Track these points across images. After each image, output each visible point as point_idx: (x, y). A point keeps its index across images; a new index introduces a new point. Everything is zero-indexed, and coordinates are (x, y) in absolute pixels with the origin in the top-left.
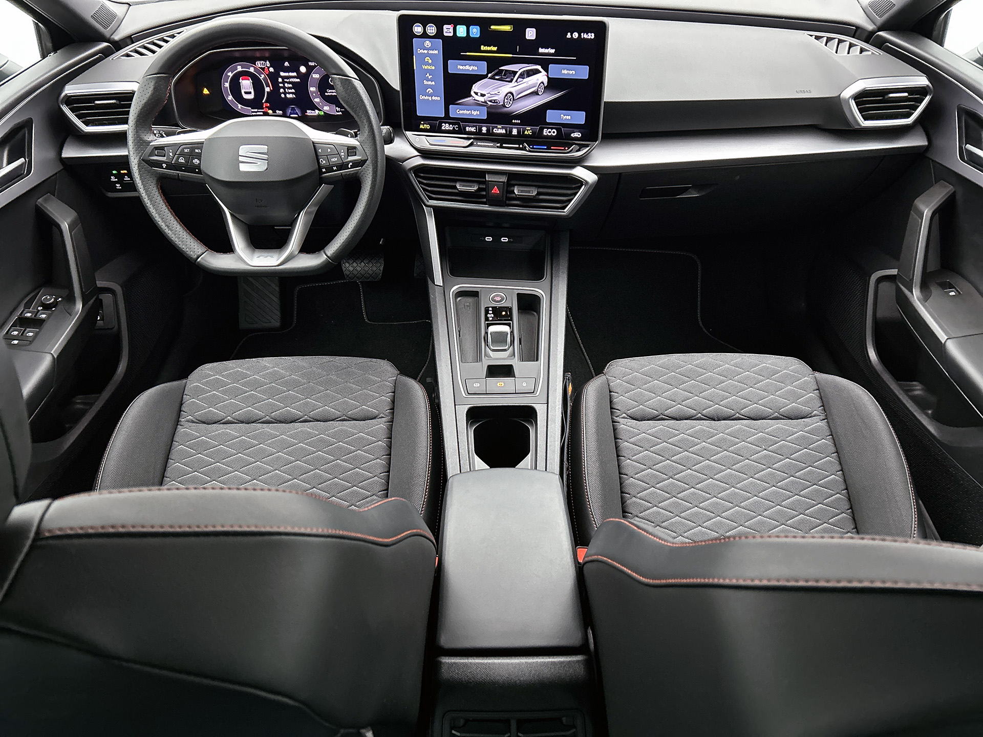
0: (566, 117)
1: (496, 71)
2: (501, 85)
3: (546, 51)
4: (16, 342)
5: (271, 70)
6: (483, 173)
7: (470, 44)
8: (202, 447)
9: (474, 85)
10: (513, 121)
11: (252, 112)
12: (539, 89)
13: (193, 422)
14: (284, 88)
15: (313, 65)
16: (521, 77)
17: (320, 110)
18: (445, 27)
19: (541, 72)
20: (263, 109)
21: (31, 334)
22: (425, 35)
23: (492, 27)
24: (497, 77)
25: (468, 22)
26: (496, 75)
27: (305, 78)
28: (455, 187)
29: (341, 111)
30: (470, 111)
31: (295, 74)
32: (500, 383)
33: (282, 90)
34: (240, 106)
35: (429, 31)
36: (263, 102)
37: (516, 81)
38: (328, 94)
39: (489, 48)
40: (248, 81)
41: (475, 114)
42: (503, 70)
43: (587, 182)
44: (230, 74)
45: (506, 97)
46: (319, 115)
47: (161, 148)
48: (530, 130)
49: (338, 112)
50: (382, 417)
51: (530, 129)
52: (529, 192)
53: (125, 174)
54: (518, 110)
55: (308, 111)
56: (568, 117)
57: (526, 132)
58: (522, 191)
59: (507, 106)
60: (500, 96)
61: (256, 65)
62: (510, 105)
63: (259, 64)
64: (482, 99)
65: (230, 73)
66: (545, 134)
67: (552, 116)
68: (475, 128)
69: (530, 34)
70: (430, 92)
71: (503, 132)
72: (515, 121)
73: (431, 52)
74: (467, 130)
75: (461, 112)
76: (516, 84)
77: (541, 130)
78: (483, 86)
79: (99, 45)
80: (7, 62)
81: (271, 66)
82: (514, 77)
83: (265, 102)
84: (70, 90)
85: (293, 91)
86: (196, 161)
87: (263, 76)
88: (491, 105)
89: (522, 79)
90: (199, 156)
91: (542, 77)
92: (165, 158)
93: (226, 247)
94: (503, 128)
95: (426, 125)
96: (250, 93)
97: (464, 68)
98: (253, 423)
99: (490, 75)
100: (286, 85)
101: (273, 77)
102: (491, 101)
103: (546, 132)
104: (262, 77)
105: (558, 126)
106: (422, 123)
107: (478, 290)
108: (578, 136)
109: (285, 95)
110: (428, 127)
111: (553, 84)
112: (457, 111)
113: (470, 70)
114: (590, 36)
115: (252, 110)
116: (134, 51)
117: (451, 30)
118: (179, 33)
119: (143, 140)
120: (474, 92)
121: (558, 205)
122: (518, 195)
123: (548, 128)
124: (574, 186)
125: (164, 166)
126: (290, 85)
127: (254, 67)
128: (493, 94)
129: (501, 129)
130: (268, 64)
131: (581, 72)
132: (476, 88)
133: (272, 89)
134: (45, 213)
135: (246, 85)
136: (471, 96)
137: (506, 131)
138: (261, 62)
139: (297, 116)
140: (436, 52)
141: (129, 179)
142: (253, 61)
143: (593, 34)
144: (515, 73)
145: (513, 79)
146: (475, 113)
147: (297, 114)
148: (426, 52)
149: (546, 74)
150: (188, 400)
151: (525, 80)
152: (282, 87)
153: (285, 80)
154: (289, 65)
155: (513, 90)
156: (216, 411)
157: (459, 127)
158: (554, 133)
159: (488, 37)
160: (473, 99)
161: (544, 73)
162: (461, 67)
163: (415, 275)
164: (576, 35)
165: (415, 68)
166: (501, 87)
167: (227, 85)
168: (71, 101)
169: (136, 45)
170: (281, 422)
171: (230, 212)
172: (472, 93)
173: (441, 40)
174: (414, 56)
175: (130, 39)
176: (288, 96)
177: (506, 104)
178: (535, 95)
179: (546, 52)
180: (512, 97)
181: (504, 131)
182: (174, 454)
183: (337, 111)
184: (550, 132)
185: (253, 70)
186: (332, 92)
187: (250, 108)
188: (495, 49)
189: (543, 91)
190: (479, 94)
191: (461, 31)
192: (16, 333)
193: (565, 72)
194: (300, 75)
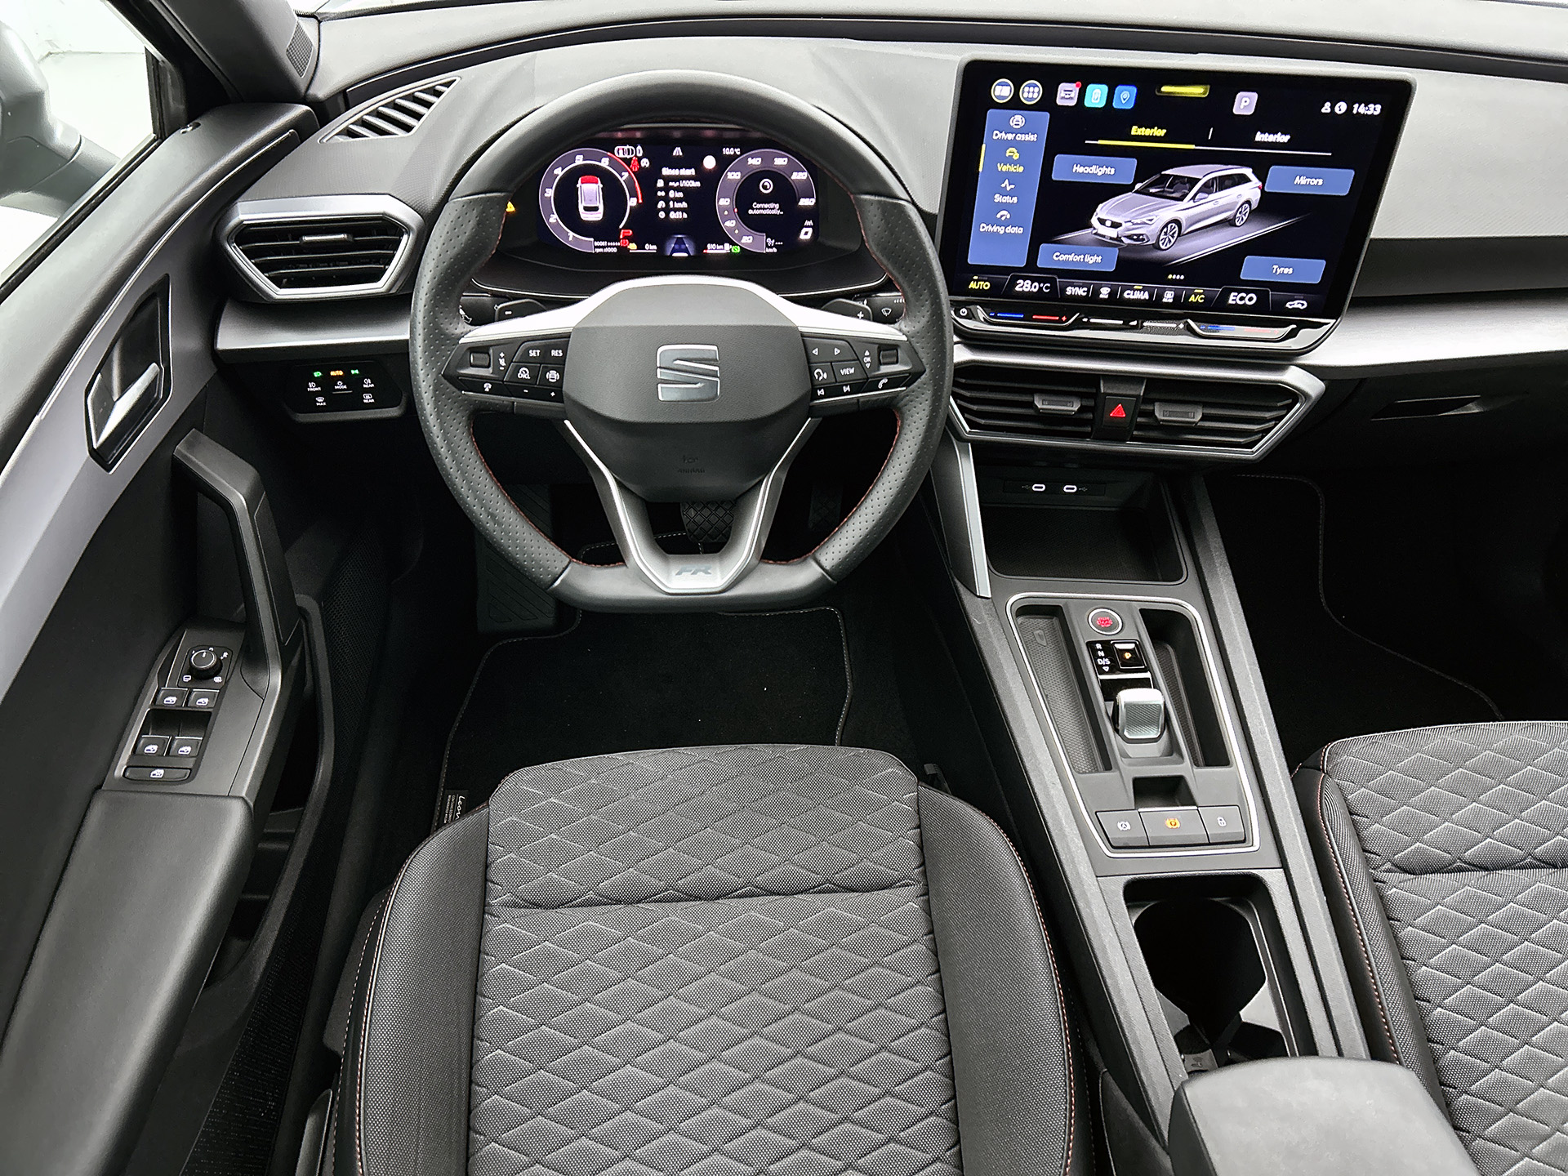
0: (1283, 270)
1: (1154, 178)
2: (1163, 205)
3: (1271, 138)
4: (158, 773)
5: (645, 163)
6: (1094, 378)
7: (1111, 121)
8: (547, 967)
9: (1100, 206)
10: (1170, 277)
11: (596, 247)
12: (1238, 215)
13: (516, 905)
14: (667, 199)
15: (732, 153)
16: (1207, 189)
17: (733, 243)
18: (1063, 86)
19: (1250, 181)
20: (619, 241)
21: (187, 750)
22: (1015, 104)
23: (1165, 89)
24: (1152, 190)
25: (1112, 77)
26: (1151, 185)
27: (710, 181)
28: (1031, 405)
29: (775, 246)
30: (1082, 256)
31: (692, 172)
32: (1169, 819)
33: (661, 204)
34: (571, 234)
35: (1026, 95)
36: (621, 227)
37: (1193, 198)
38: (756, 212)
39: (1148, 132)
40: (594, 185)
41: (1092, 261)
42: (1169, 176)
43: (1306, 396)
44: (559, 172)
45: (1165, 230)
46: (730, 255)
47: (481, 349)
48: (1200, 294)
49: (771, 247)
50: (907, 885)
51: (1202, 291)
52: (1186, 414)
53: (338, 378)
54: (1185, 253)
55: (709, 245)
56: (1286, 271)
57: (1192, 299)
58: (1171, 414)
59: (1163, 247)
60: (1153, 227)
61: (614, 154)
62: (1168, 246)
63: (621, 152)
64: (1113, 233)
65: (560, 168)
66: (1230, 302)
67: (1253, 268)
68: (1086, 289)
69: (1243, 104)
70: (1003, 218)
71: (1143, 298)
72: (1174, 277)
73: (1020, 137)
74: (1068, 293)
75: (1063, 257)
76: (1192, 204)
77: (1225, 295)
78: (1123, 208)
79: (288, 110)
80: (80, 142)
81: (644, 156)
82: (1190, 190)
83: (624, 228)
84: (247, 212)
85: (684, 205)
86: (553, 376)
87: (626, 175)
88: (1129, 244)
89: (1207, 195)
90: (560, 365)
91: (1251, 191)
92: (491, 370)
93: (610, 554)
94: (1144, 289)
95: (982, 283)
96: (596, 209)
97: (1088, 170)
98: (639, 902)
99: (1138, 186)
100: (672, 194)
101: (647, 179)
102: (1130, 237)
103: (1233, 298)
104: (624, 178)
105: (1261, 288)
106: (976, 278)
107: (1060, 603)
108: (1300, 306)
109: (667, 214)
110: (986, 286)
111: (1270, 205)
112: (1054, 256)
113: (1100, 174)
114: (1372, 109)
115: (596, 244)
116: (360, 122)
117: (1075, 94)
118: (448, 85)
119: (445, 334)
120: (1099, 219)
121: (1241, 440)
122: (1163, 421)
123: (1239, 291)
124: (1279, 404)
125: (487, 387)
126: (680, 195)
127: (608, 156)
128: (1137, 224)
129: (1140, 290)
130: (640, 150)
131: (1335, 182)
132: (1102, 211)
133: (640, 201)
134: (190, 470)
135: (590, 193)
136: (1090, 226)
137: (1151, 295)
138: (626, 148)
139: (686, 255)
140: (1033, 138)
141: (345, 387)
142: (609, 146)
143: (1379, 107)
144: (1193, 182)
145: (1187, 194)
146: (1090, 260)
147: (686, 251)
148: (1010, 136)
149: (1260, 184)
150: (502, 858)
151: (1212, 197)
152: (661, 198)
153: (671, 184)
154: (681, 154)
155: (1182, 216)
156: (559, 879)
157: (1053, 287)
158: (1251, 299)
159: (1151, 108)
160: (1094, 232)
161: (1255, 182)
162: (1081, 170)
163: (811, 525)
164: (1341, 108)
165: (980, 170)
166: (1158, 209)
167: (550, 193)
168: (247, 235)
169: (361, 110)
170: (698, 898)
171: (615, 478)
172: (1094, 221)
173: (1049, 115)
174: (984, 146)
175: (346, 98)
176: (673, 215)
177: (1161, 243)
178: (1226, 226)
179: (1270, 140)
180: (1177, 229)
181: (1146, 296)
182: (489, 984)
183: (767, 246)
184: (1242, 299)
185: (608, 163)
186: (764, 209)
187: (592, 239)
188: (1161, 133)
189: (1245, 219)
190: (1108, 223)
191: (1096, 96)
192: (153, 748)
193: (1303, 181)
194: (702, 174)
